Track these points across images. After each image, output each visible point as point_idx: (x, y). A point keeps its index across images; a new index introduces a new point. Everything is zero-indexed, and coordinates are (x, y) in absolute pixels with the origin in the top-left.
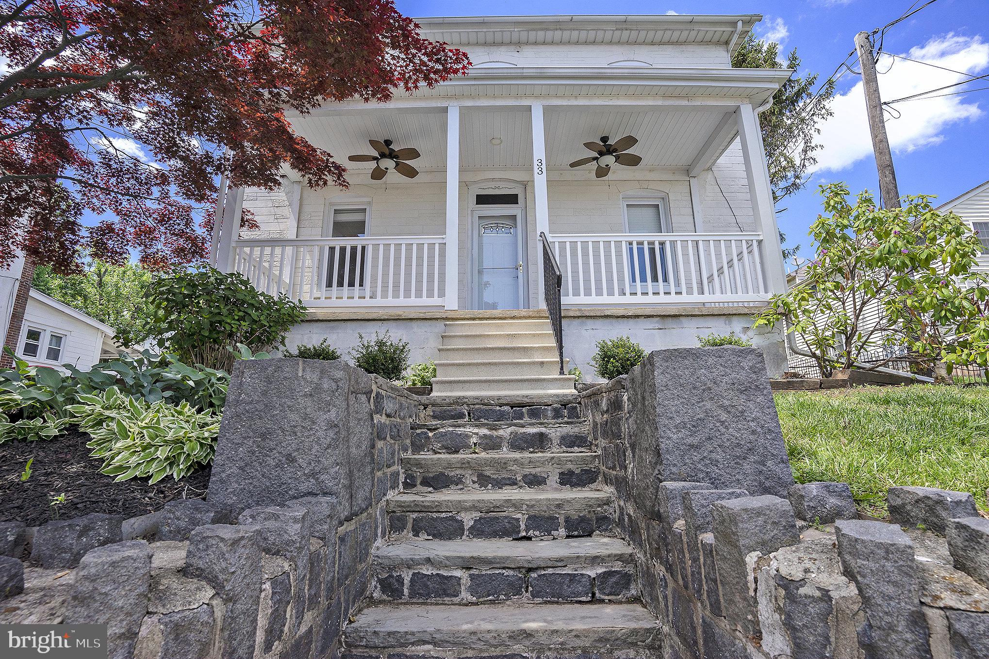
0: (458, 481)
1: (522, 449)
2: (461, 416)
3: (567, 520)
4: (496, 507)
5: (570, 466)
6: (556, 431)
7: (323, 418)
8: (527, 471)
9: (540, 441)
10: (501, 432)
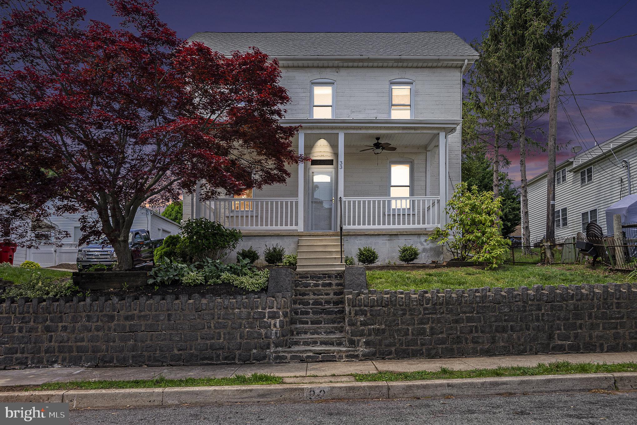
0: (308, 294)
1: (325, 287)
2: (308, 277)
3: (333, 302)
4: (318, 299)
5: (336, 291)
6: (334, 282)
7: (287, 279)
8: (325, 292)
9: (330, 285)
10: (319, 282)
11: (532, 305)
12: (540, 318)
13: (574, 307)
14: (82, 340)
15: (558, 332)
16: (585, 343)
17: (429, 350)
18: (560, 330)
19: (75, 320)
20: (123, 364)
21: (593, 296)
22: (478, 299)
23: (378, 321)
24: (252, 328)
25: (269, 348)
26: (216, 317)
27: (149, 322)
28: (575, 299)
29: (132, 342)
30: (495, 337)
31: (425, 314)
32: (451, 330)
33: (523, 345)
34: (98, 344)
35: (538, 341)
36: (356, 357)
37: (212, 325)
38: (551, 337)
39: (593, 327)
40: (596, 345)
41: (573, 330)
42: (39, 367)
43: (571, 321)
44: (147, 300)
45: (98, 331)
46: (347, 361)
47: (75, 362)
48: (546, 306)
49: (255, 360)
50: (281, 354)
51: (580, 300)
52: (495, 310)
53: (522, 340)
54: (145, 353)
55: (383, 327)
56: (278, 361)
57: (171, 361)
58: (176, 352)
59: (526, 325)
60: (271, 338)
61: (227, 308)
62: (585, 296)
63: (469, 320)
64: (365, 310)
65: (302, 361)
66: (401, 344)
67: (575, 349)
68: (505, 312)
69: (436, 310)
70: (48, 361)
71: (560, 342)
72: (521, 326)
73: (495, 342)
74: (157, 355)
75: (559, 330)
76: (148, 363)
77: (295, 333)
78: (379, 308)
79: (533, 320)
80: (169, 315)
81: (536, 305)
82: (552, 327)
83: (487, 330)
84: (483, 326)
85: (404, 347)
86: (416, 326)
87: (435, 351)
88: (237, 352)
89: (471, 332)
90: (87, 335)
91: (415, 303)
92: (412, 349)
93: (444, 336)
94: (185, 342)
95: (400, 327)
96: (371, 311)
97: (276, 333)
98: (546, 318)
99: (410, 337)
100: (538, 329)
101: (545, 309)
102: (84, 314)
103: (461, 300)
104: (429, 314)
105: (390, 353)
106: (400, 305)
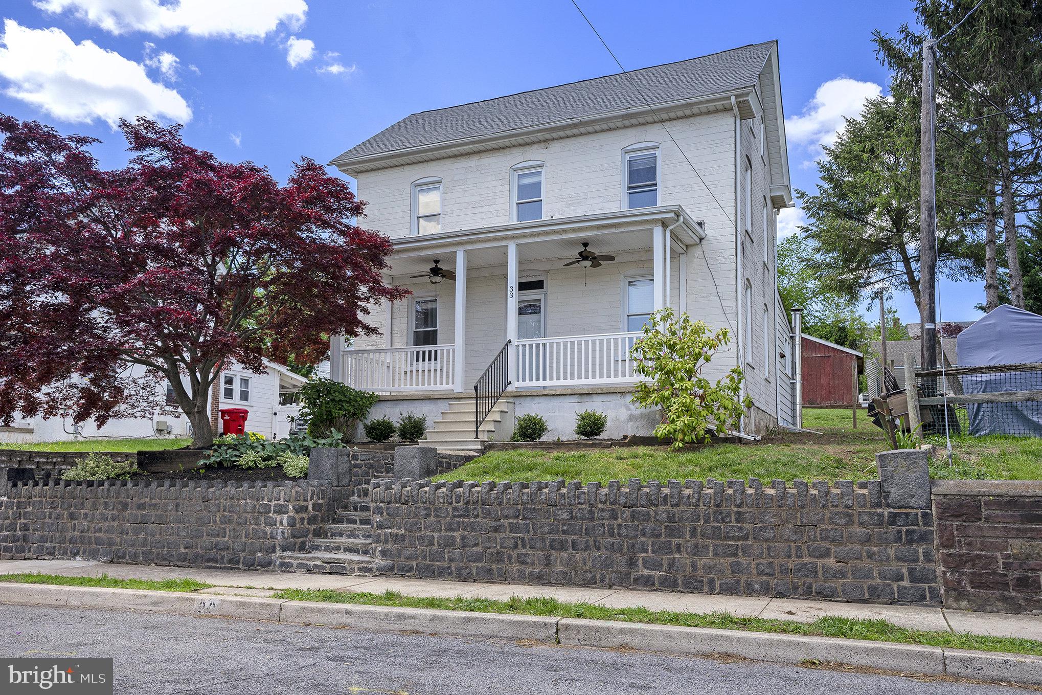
11: (603, 510)
12: (616, 531)
13: (668, 517)
14: (100, 531)
15: (643, 555)
16: (685, 577)
17: (459, 569)
18: (646, 551)
19: (95, 508)
20: (134, 561)
21: (698, 500)
22: (525, 498)
23: (397, 523)
24: (257, 525)
25: (274, 551)
26: (222, 509)
27: (159, 512)
28: (669, 504)
29: (142, 536)
30: (550, 556)
31: (454, 516)
32: (489, 542)
33: (591, 572)
34: (113, 536)
35: (612, 567)
36: (370, 570)
37: (218, 519)
38: (632, 563)
39: (697, 550)
40: (702, 582)
41: (667, 554)
42: (63, 559)
43: (662, 539)
44: (158, 487)
45: (114, 520)
46: (359, 576)
47: (92, 555)
48: (624, 512)
49: (259, 565)
50: (287, 560)
51: (677, 505)
52: (550, 515)
53: (590, 564)
54: (154, 549)
55: (403, 531)
56: (283, 569)
57: (178, 560)
58: (183, 550)
59: (595, 541)
60: (277, 539)
61: (232, 498)
62: (685, 500)
63: (513, 528)
64: (381, 507)
65: (309, 571)
66: (425, 557)
67: (670, 585)
68: (563, 519)
69: (468, 510)
70: (71, 552)
71: (646, 572)
72: (587, 542)
73: (550, 564)
74: (165, 552)
75: (644, 552)
76: (156, 562)
77: (329, 534)
78: (397, 505)
79: (604, 533)
80: (177, 505)
81: (609, 511)
82: (633, 546)
83: (538, 545)
84: (532, 539)
85: (427, 562)
86: (443, 534)
87: (467, 571)
88: (242, 555)
89: (516, 546)
90: (104, 525)
91: (441, 500)
92: (439, 567)
93: (480, 549)
94: (192, 538)
95: (423, 533)
96: (388, 508)
97: (283, 533)
98: (624, 532)
99: (435, 548)
100: (612, 548)
101: (622, 517)
102: (102, 501)
103: (502, 498)
104: (459, 516)
105: (411, 569)
106: (422, 502)
